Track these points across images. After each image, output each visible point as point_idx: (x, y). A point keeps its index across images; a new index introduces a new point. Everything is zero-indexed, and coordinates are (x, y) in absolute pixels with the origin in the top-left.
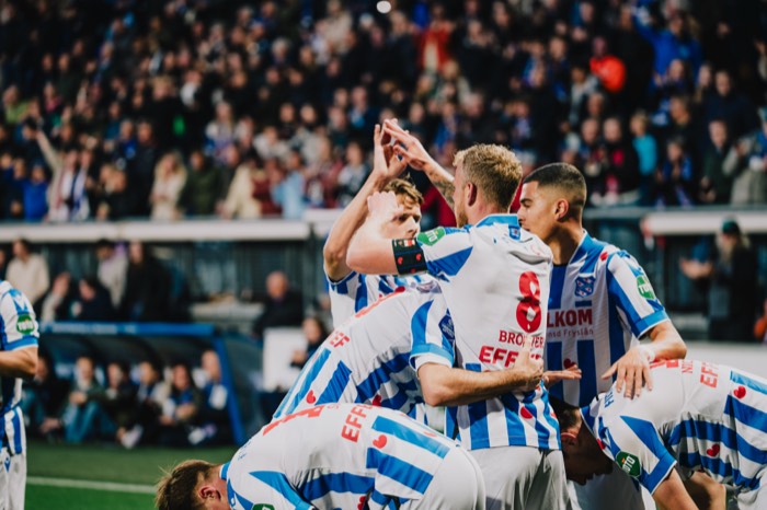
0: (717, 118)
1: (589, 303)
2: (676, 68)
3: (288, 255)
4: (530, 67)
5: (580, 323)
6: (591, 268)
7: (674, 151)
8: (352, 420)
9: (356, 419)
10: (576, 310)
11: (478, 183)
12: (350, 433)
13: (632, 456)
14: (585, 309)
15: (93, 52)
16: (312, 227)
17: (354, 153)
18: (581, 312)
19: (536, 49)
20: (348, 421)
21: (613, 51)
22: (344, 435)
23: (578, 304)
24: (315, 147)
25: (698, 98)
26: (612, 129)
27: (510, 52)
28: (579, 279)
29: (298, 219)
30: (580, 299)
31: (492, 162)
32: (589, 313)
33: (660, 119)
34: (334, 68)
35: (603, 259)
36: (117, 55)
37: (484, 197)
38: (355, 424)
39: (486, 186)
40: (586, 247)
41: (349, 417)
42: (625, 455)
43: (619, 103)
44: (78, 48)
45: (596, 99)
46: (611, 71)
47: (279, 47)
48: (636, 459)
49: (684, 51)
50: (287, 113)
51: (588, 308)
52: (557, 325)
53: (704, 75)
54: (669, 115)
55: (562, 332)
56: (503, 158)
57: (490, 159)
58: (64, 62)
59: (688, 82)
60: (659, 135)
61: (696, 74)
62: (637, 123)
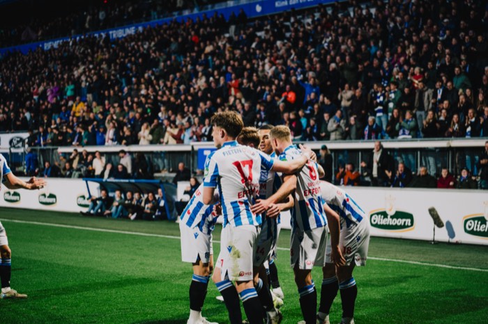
0: (326, 112)
2: (313, 95)
3: (185, 156)
7: (312, 122)
15: (121, 90)
16: (193, 147)
19: (267, 88)
21: (292, 90)
25: (320, 105)
26: (292, 115)
27: (259, 89)
29: (188, 144)
33: (308, 112)
34: (200, 94)
44: (116, 88)
46: (291, 96)
47: (182, 87)
49: (315, 90)
50: (186, 109)
53: (321, 97)
58: (112, 93)
59: (316, 100)
60: (308, 117)
61: (319, 97)
62: (301, 113)
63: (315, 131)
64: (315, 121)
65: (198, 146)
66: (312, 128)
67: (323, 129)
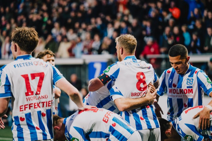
0: (209, 27)
1: (192, 87)
2: (196, 11)
3: (77, 69)
4: (151, 11)
5: (189, 93)
6: (192, 76)
7: (194, 37)
8: (106, 116)
9: (108, 116)
10: (187, 89)
11: (123, 47)
12: (105, 120)
13: (190, 136)
14: (190, 89)
15: (17, 7)
16: (84, 60)
17: (97, 37)
18: (189, 90)
19: (152, 5)
20: (105, 116)
21: (177, 6)
22: (103, 120)
23: (188, 87)
24: (85, 36)
25: (203, 20)
26: (176, 30)
27: (145, 6)
28: (188, 79)
29: (80, 58)
30: (188, 86)
31: (127, 40)
32: (192, 90)
33: (191, 27)
34: (90, 12)
35: (196, 73)
36: (25, 7)
37: (125, 51)
38: (107, 117)
39: (126, 48)
40: (191, 69)
41: (106, 115)
42: (188, 136)
43: (178, 22)
44: (12, 5)
45: (171, 21)
46: (176, 12)
47: (74, 5)
48: (191, 136)
49: (199, 6)
50: (77, 25)
51: (191, 88)
52: (181, 93)
53: (205, 13)
54: (194, 26)
55: (182, 96)
56: (130, 38)
57: (126, 39)
58: (7, 9)
59: (200, 16)
60: (191, 32)
61: (203, 12)
62: (184, 28)
63: (198, 44)
64: (198, 36)
65: (89, 59)
66: (196, 42)
67: (206, 43)
